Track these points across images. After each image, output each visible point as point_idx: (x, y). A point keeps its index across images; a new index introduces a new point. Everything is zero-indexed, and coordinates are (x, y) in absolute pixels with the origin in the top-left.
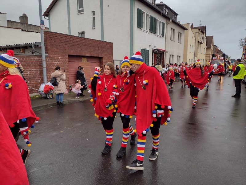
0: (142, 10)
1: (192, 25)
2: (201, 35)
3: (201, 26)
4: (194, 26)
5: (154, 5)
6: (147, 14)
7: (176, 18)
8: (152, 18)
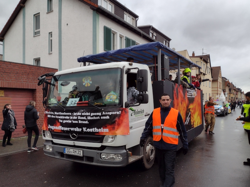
0: (112, 29)
1: (193, 54)
2: (204, 64)
3: (204, 54)
4: (195, 55)
5: (135, 26)
6: (120, 35)
7: (169, 44)
8: (128, 40)
